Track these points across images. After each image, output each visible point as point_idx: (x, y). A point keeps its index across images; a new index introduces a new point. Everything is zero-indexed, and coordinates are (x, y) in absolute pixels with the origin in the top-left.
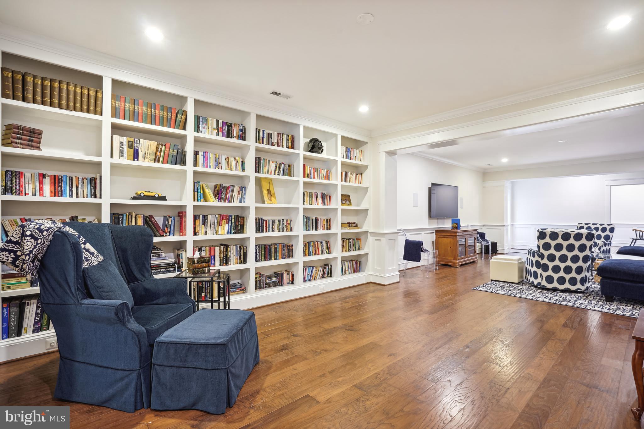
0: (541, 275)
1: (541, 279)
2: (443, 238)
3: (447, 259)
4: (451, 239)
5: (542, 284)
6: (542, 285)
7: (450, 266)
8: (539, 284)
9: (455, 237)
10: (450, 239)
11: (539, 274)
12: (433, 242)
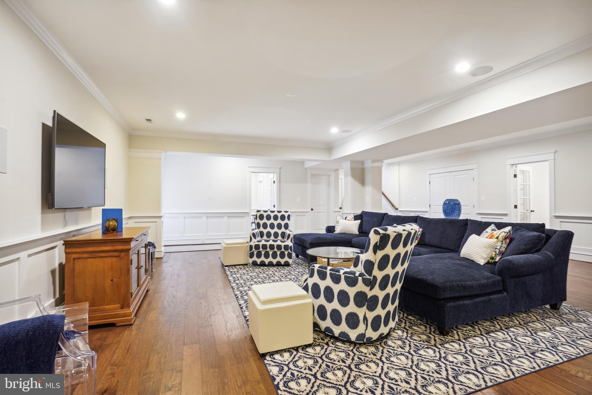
0: (365, 318)
1: (365, 326)
2: (89, 260)
3: (103, 310)
4: (114, 259)
5: (367, 336)
6: (367, 339)
7: (113, 325)
8: (361, 336)
9: (123, 254)
10: (108, 261)
11: (361, 318)
12: (53, 272)
